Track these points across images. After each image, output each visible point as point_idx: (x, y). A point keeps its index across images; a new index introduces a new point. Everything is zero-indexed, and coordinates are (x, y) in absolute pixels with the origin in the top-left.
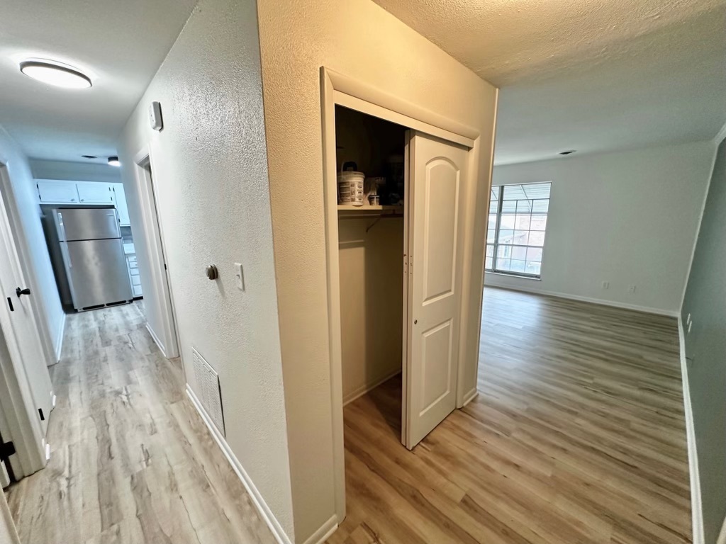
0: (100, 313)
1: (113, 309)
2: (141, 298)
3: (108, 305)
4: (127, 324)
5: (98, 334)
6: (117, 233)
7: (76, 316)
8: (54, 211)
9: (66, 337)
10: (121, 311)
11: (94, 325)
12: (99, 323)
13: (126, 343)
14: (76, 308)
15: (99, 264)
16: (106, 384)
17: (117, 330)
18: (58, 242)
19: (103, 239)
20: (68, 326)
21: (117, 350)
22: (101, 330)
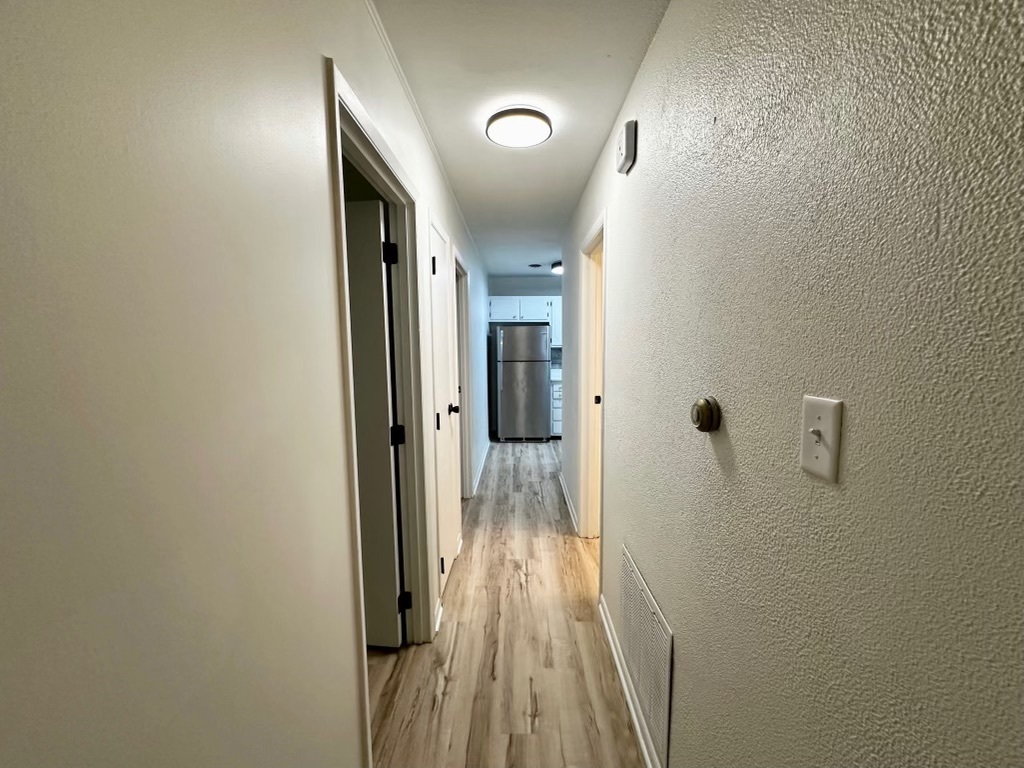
0: (519, 447)
1: (531, 446)
2: (559, 438)
3: (527, 439)
4: (541, 468)
5: (512, 474)
6: (547, 354)
7: (498, 446)
8: (498, 328)
9: (485, 468)
10: (537, 449)
11: (510, 462)
12: (515, 459)
13: (536, 494)
14: (499, 436)
15: (526, 390)
16: (508, 546)
17: (530, 474)
18: (497, 361)
19: (534, 361)
20: (490, 455)
21: (526, 500)
22: (516, 469)
